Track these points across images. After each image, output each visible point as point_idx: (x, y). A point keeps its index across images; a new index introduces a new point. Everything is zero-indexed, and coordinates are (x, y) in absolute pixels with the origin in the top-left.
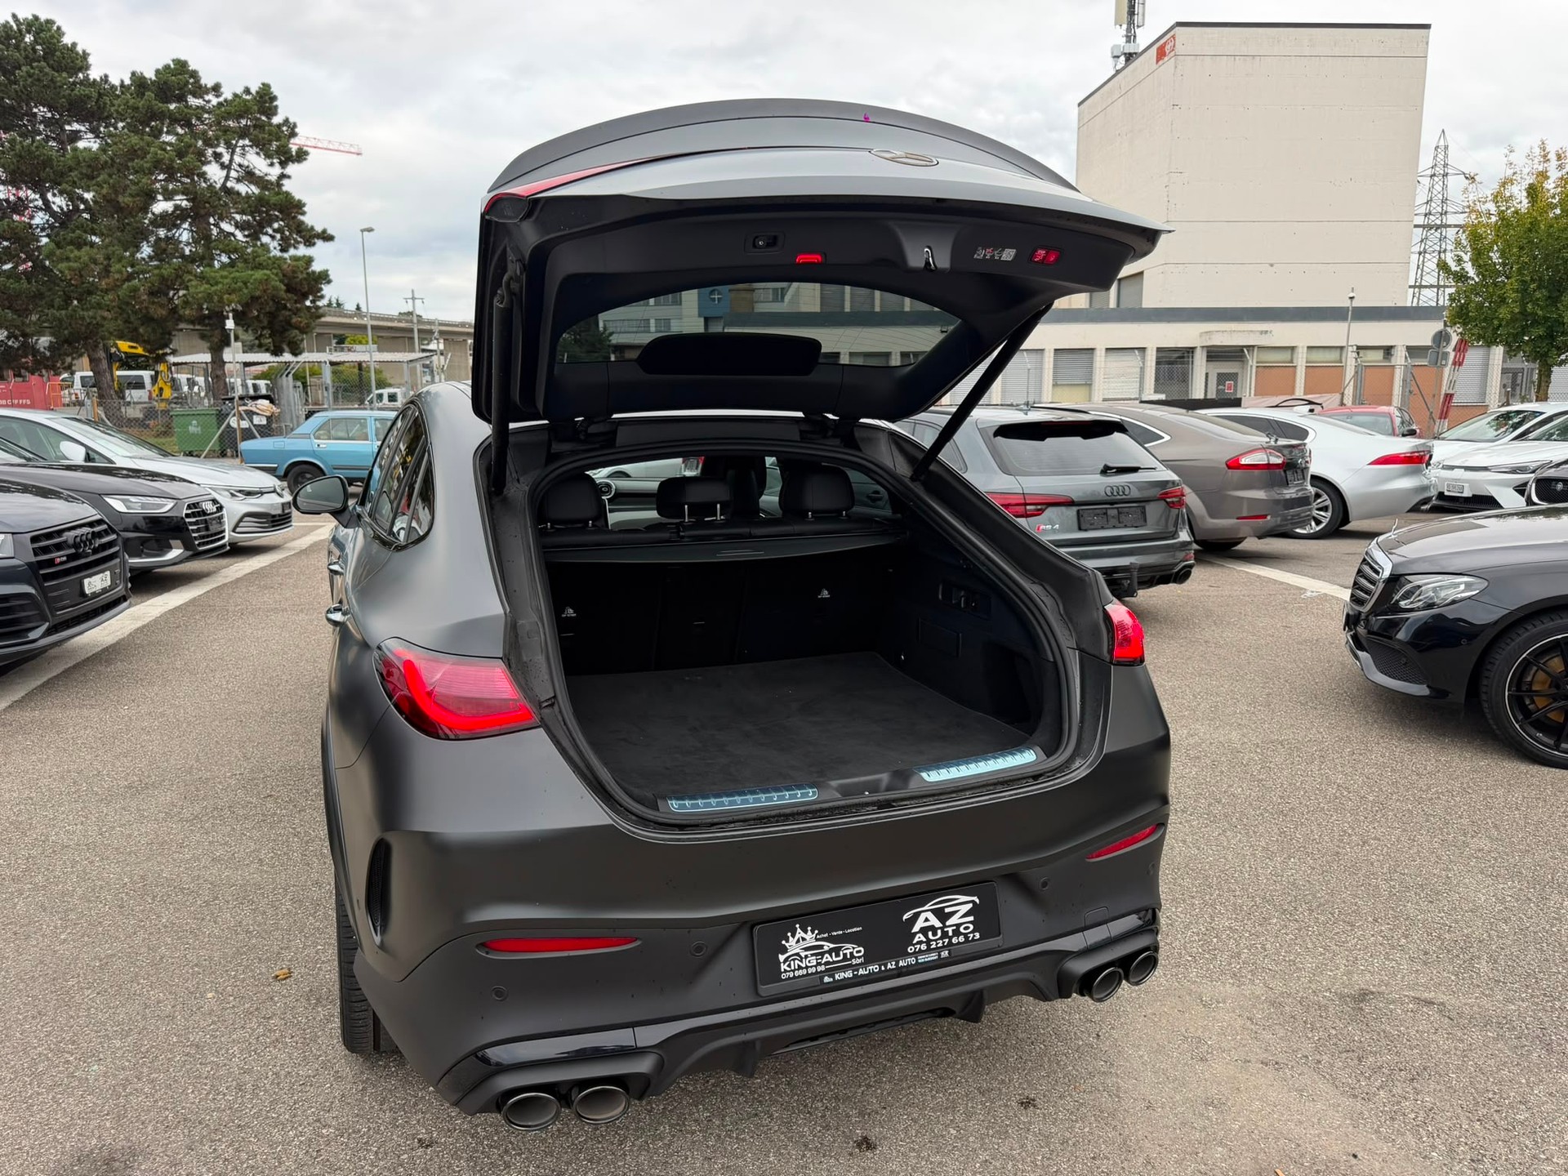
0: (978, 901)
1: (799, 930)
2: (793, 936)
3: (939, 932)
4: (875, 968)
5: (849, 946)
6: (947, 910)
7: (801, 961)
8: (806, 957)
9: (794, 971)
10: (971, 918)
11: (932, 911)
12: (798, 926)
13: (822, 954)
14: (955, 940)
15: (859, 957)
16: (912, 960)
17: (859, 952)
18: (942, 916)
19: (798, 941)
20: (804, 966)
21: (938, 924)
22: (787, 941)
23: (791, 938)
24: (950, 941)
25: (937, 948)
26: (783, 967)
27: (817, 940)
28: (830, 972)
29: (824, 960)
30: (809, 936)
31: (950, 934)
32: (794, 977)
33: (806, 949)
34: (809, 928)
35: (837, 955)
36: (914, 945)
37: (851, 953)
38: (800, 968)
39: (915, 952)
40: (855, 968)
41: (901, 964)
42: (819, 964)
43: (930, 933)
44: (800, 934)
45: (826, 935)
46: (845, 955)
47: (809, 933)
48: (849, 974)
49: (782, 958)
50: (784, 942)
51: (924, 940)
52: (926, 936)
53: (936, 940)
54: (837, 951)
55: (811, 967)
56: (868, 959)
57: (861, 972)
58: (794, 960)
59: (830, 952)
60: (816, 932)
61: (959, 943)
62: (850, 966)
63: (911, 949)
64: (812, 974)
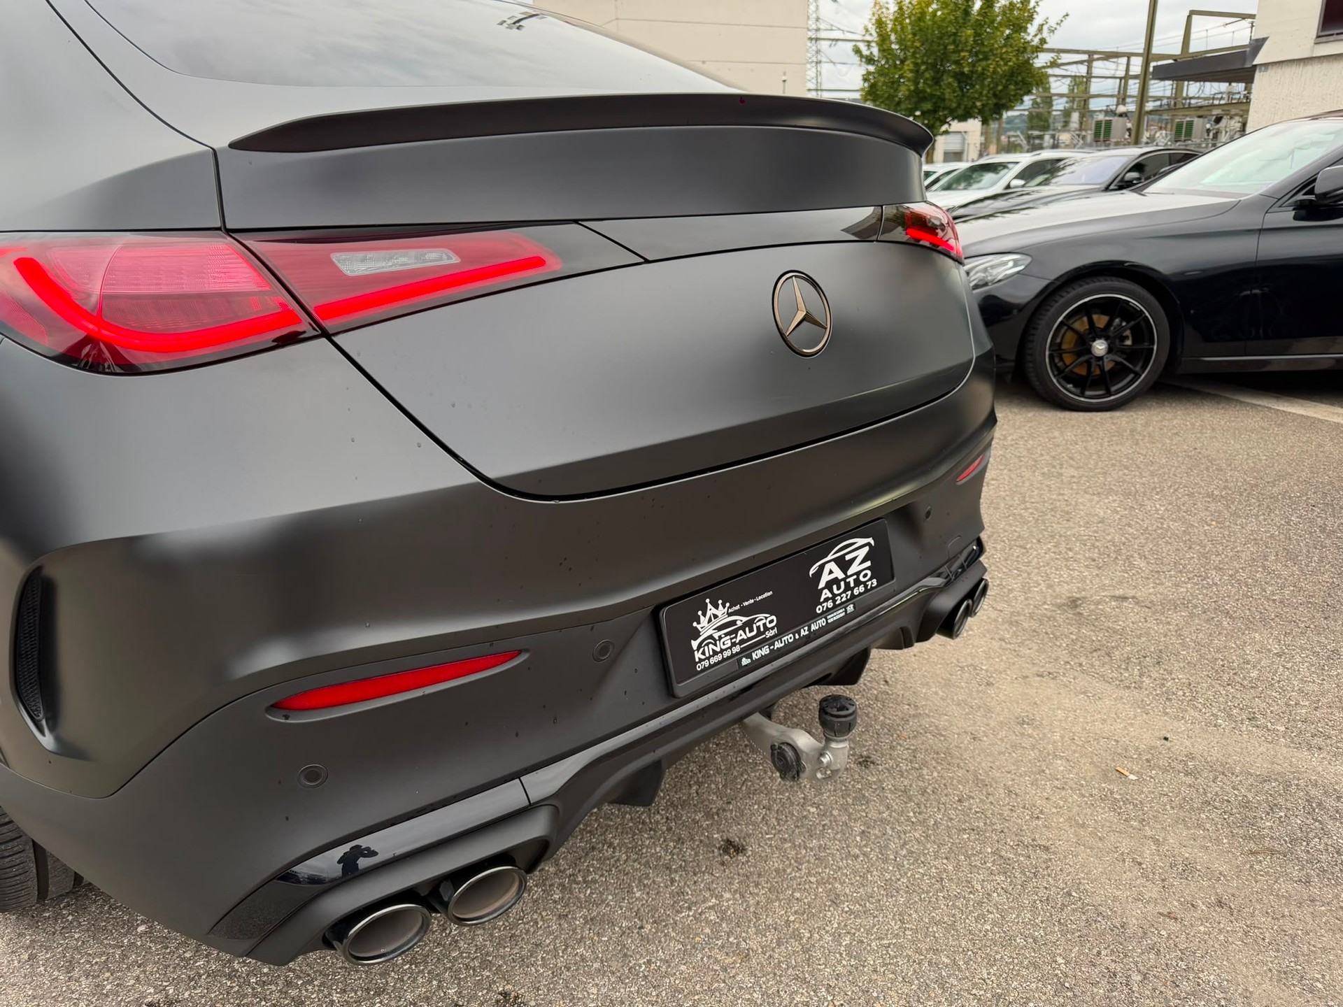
0: (872, 543)
1: (710, 606)
2: (704, 615)
3: (842, 584)
4: (789, 638)
5: (761, 616)
6: (848, 557)
7: (715, 645)
8: (720, 638)
9: (708, 658)
10: (868, 564)
11: (835, 560)
12: (708, 601)
13: (735, 632)
14: (856, 592)
15: (772, 628)
16: (822, 622)
17: (771, 622)
18: (844, 564)
19: (710, 621)
20: (718, 649)
21: (841, 575)
22: (699, 623)
23: (702, 617)
24: (852, 593)
25: (842, 603)
26: (698, 655)
27: (730, 615)
28: (746, 652)
29: (739, 638)
30: (721, 611)
31: (852, 585)
32: (711, 666)
33: (719, 629)
34: (720, 602)
35: (751, 630)
36: (821, 603)
37: (764, 625)
38: (715, 653)
39: (823, 612)
40: (770, 641)
41: (814, 627)
42: (734, 644)
43: (835, 587)
44: (711, 610)
45: (738, 607)
46: (758, 628)
47: (721, 607)
48: (765, 651)
49: (695, 644)
50: (695, 624)
51: (830, 596)
52: (831, 591)
53: (840, 595)
54: (749, 624)
55: (726, 650)
56: (782, 630)
57: (778, 645)
58: (707, 644)
59: (743, 628)
60: (728, 605)
61: (860, 594)
62: (765, 640)
63: (819, 610)
64: (728, 658)
